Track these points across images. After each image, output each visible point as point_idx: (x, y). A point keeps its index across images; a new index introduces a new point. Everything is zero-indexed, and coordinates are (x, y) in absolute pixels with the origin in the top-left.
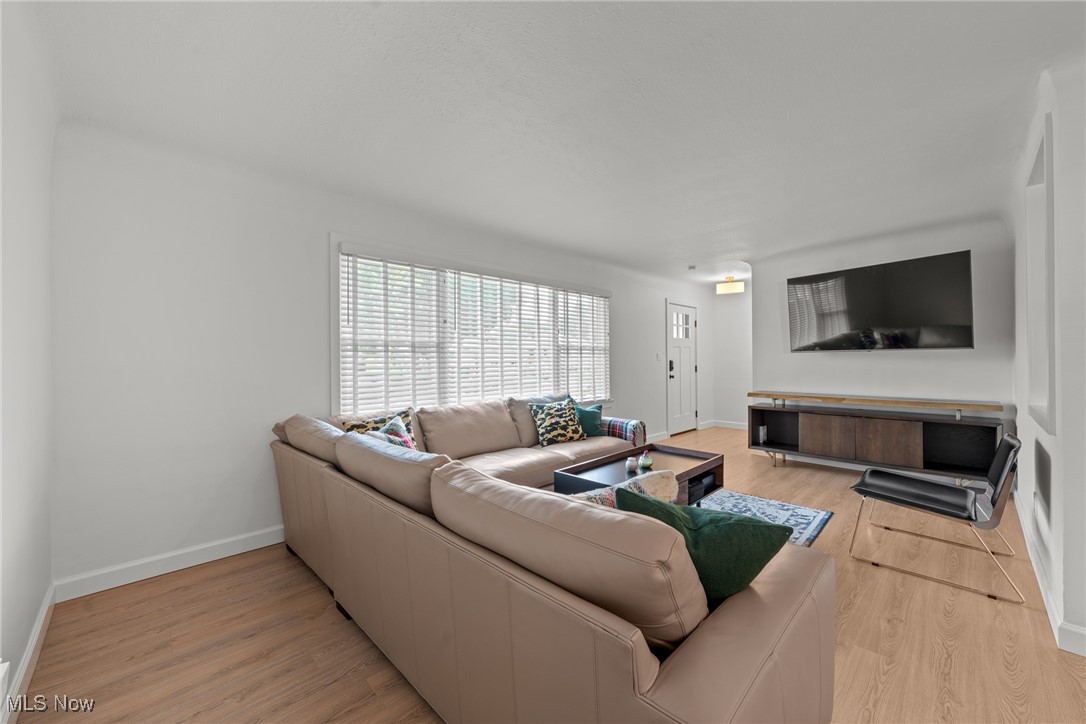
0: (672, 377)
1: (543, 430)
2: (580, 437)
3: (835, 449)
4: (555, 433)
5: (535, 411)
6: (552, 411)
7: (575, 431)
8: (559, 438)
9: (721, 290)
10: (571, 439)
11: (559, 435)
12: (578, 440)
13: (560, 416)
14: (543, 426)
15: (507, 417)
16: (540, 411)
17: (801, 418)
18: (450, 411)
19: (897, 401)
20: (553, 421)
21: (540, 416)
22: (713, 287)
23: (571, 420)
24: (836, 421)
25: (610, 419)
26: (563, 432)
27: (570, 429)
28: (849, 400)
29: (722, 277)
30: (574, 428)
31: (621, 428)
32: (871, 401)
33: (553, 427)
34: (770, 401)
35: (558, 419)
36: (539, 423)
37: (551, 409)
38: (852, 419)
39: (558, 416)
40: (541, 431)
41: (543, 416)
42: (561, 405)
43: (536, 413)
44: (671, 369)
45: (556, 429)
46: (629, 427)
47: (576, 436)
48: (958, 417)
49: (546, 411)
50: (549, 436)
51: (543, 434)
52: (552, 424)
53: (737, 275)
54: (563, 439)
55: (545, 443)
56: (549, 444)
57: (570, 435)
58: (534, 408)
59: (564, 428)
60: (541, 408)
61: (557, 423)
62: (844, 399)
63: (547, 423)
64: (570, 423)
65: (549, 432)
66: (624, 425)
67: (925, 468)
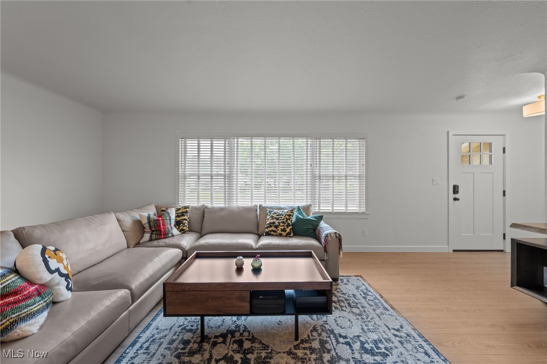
0: (455, 199)
4: (270, 229)
6: (275, 215)
7: (284, 230)
8: (272, 233)
10: (281, 235)
11: (272, 230)
12: (286, 236)
13: (277, 219)
20: (272, 221)
23: (283, 222)
26: (275, 229)
27: (280, 228)
30: (282, 228)
33: (270, 225)
35: (275, 220)
37: (275, 213)
39: (276, 218)
42: (281, 212)
44: (456, 192)
45: (272, 227)
46: (323, 235)
47: (284, 234)
50: (267, 230)
52: (271, 223)
54: (275, 234)
56: (266, 235)
57: (279, 232)
59: (276, 227)
61: (274, 223)
63: (269, 222)
64: (281, 224)
65: (267, 228)
66: (323, 232)
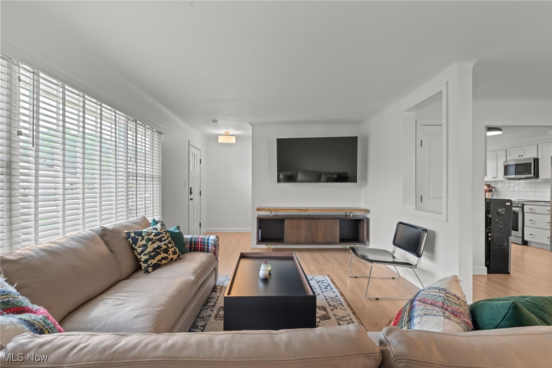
0: (191, 199)
1: (147, 257)
2: (178, 257)
3: (302, 238)
4: (159, 257)
5: (133, 238)
6: (151, 237)
7: (174, 253)
8: (163, 262)
9: (221, 140)
10: (173, 260)
11: (164, 258)
13: (160, 240)
14: (146, 252)
15: (104, 248)
16: (140, 238)
17: (286, 223)
18: (44, 254)
19: (330, 209)
20: (155, 246)
21: (140, 243)
22: (217, 137)
23: (169, 242)
24: (303, 222)
25: (190, 236)
26: (165, 255)
27: (170, 252)
28: (311, 210)
29: (222, 131)
30: (173, 249)
31: (203, 243)
32: (320, 210)
33: (157, 251)
34: (268, 213)
35: (158, 243)
36: (139, 250)
37: (149, 234)
38: (311, 220)
39: (157, 240)
40: (143, 258)
41: (144, 242)
42: (156, 229)
43: (135, 241)
44: (191, 193)
45: (159, 254)
46: (210, 242)
47: (175, 257)
48: (351, 216)
49: (146, 237)
50: (154, 261)
51: (146, 261)
52: (154, 250)
53: (232, 132)
54: (165, 261)
55: (150, 269)
56: (153, 270)
57: (170, 256)
58: (132, 235)
59: (166, 251)
60: (140, 234)
61: (159, 247)
62: (308, 210)
63: (149, 249)
64: (170, 245)
65: (152, 257)
66: (206, 241)
67: (340, 242)
